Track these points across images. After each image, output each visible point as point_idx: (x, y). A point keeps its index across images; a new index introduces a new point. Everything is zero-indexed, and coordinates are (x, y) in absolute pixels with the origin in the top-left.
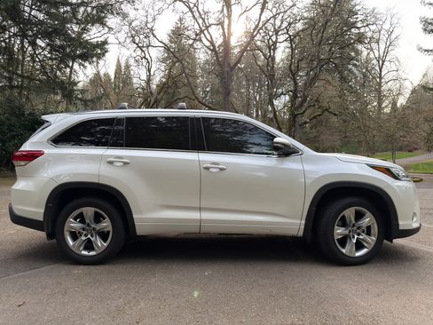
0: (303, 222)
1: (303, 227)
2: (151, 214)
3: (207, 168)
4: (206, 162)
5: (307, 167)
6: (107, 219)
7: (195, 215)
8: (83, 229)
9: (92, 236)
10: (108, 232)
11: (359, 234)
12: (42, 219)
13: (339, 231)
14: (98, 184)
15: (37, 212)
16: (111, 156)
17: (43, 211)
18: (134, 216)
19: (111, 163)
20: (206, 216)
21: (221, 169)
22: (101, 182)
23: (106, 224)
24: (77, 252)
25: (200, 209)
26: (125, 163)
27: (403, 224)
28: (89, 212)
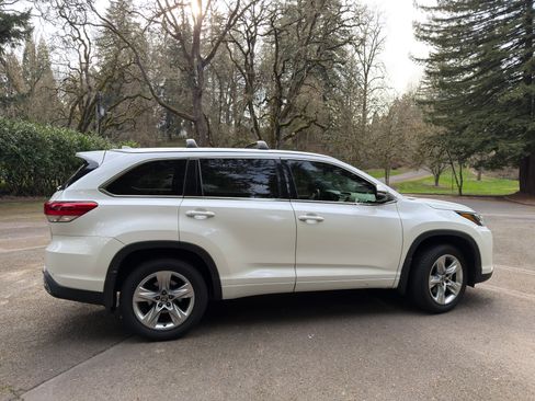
0: (399, 273)
1: (398, 278)
2: (240, 275)
3: (304, 220)
4: (301, 213)
5: (404, 216)
6: (188, 284)
7: (289, 273)
8: (157, 298)
9: (169, 305)
10: (188, 299)
11: (447, 282)
12: (101, 290)
13: (433, 280)
14: (179, 243)
15: (96, 281)
16: (191, 208)
17: (103, 279)
18: (222, 278)
19: (191, 216)
20: (301, 273)
21: (319, 221)
22: (182, 240)
23: (186, 290)
24: (151, 326)
25: (295, 266)
26: (209, 217)
27: (485, 268)
28: (164, 276)
